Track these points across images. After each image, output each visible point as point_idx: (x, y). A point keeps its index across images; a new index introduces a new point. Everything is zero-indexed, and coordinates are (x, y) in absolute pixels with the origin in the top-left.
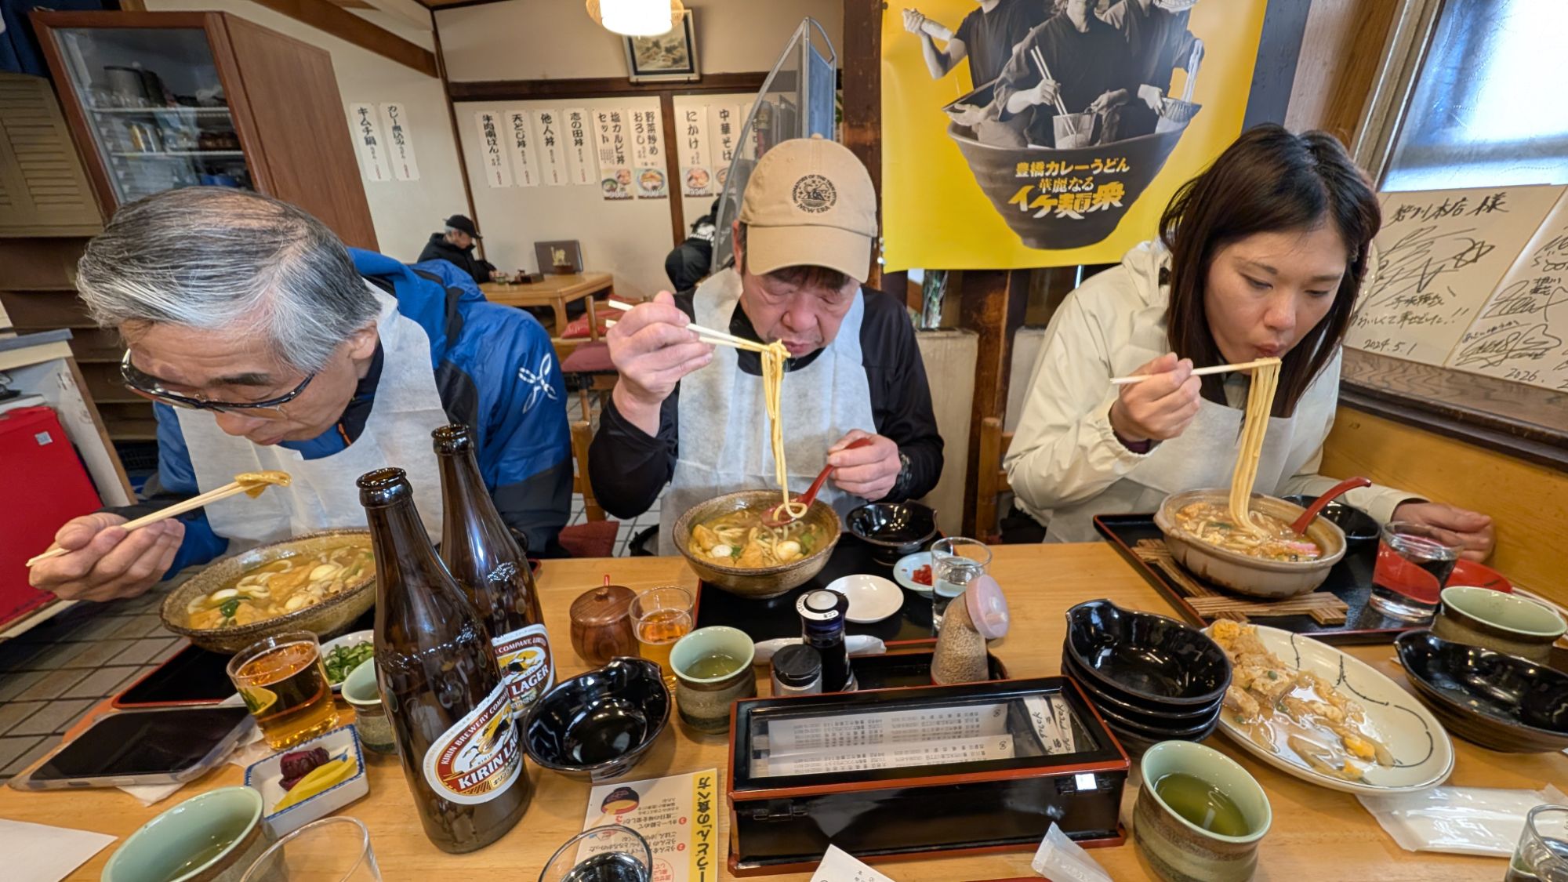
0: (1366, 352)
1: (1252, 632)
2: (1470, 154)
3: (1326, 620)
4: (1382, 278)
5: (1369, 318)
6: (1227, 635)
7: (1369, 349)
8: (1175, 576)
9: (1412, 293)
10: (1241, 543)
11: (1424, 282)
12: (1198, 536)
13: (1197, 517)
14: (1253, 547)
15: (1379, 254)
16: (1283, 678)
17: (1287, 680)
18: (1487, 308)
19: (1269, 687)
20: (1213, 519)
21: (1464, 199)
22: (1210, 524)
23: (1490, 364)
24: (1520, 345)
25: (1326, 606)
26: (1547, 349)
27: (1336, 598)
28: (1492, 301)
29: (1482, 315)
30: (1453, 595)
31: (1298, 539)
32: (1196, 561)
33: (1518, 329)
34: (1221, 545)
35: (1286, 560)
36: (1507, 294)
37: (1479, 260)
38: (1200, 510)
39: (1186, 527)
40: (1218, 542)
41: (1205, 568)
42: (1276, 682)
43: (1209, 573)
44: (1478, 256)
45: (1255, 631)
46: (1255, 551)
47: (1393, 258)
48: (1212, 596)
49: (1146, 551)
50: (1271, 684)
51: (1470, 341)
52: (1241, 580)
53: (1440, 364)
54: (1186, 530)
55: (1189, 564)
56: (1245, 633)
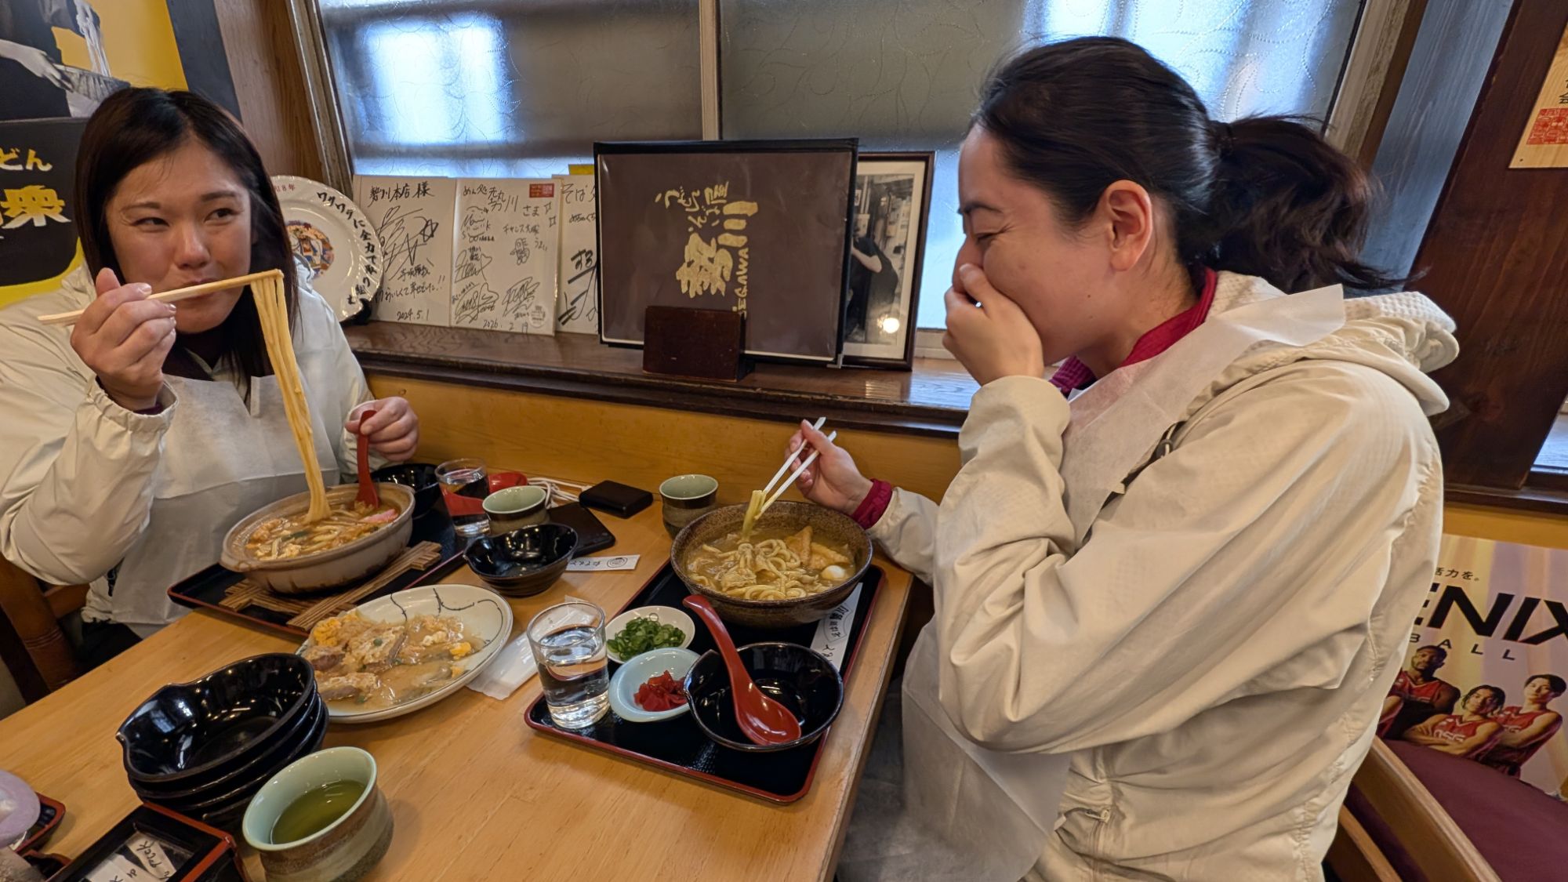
0: (400, 323)
1: (354, 616)
2: (395, 151)
3: (424, 566)
4: (386, 254)
5: (392, 292)
6: (329, 634)
7: (402, 320)
8: (275, 606)
9: (408, 267)
10: (320, 542)
11: (412, 255)
12: (273, 557)
13: (270, 537)
14: (333, 540)
15: (376, 231)
16: (390, 637)
17: (393, 637)
18: (454, 275)
19: (378, 654)
20: (287, 533)
21: (407, 185)
22: (286, 539)
23: (473, 319)
24: (482, 302)
25: (423, 554)
26: (494, 302)
27: (429, 543)
28: (455, 269)
29: (453, 281)
30: (492, 502)
31: (375, 511)
32: (281, 581)
33: (475, 289)
34: (300, 553)
35: (367, 535)
36: (459, 263)
37: (435, 234)
38: (270, 530)
39: (259, 553)
40: (297, 552)
41: (293, 584)
42: (383, 645)
43: (299, 585)
44: (433, 231)
45: (357, 613)
46: (335, 543)
47: (386, 234)
48: (315, 603)
49: (236, 599)
50: (378, 650)
51: (456, 302)
52: (333, 574)
53: (447, 325)
54: (261, 557)
55: (276, 587)
56: (347, 621)
